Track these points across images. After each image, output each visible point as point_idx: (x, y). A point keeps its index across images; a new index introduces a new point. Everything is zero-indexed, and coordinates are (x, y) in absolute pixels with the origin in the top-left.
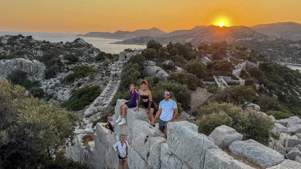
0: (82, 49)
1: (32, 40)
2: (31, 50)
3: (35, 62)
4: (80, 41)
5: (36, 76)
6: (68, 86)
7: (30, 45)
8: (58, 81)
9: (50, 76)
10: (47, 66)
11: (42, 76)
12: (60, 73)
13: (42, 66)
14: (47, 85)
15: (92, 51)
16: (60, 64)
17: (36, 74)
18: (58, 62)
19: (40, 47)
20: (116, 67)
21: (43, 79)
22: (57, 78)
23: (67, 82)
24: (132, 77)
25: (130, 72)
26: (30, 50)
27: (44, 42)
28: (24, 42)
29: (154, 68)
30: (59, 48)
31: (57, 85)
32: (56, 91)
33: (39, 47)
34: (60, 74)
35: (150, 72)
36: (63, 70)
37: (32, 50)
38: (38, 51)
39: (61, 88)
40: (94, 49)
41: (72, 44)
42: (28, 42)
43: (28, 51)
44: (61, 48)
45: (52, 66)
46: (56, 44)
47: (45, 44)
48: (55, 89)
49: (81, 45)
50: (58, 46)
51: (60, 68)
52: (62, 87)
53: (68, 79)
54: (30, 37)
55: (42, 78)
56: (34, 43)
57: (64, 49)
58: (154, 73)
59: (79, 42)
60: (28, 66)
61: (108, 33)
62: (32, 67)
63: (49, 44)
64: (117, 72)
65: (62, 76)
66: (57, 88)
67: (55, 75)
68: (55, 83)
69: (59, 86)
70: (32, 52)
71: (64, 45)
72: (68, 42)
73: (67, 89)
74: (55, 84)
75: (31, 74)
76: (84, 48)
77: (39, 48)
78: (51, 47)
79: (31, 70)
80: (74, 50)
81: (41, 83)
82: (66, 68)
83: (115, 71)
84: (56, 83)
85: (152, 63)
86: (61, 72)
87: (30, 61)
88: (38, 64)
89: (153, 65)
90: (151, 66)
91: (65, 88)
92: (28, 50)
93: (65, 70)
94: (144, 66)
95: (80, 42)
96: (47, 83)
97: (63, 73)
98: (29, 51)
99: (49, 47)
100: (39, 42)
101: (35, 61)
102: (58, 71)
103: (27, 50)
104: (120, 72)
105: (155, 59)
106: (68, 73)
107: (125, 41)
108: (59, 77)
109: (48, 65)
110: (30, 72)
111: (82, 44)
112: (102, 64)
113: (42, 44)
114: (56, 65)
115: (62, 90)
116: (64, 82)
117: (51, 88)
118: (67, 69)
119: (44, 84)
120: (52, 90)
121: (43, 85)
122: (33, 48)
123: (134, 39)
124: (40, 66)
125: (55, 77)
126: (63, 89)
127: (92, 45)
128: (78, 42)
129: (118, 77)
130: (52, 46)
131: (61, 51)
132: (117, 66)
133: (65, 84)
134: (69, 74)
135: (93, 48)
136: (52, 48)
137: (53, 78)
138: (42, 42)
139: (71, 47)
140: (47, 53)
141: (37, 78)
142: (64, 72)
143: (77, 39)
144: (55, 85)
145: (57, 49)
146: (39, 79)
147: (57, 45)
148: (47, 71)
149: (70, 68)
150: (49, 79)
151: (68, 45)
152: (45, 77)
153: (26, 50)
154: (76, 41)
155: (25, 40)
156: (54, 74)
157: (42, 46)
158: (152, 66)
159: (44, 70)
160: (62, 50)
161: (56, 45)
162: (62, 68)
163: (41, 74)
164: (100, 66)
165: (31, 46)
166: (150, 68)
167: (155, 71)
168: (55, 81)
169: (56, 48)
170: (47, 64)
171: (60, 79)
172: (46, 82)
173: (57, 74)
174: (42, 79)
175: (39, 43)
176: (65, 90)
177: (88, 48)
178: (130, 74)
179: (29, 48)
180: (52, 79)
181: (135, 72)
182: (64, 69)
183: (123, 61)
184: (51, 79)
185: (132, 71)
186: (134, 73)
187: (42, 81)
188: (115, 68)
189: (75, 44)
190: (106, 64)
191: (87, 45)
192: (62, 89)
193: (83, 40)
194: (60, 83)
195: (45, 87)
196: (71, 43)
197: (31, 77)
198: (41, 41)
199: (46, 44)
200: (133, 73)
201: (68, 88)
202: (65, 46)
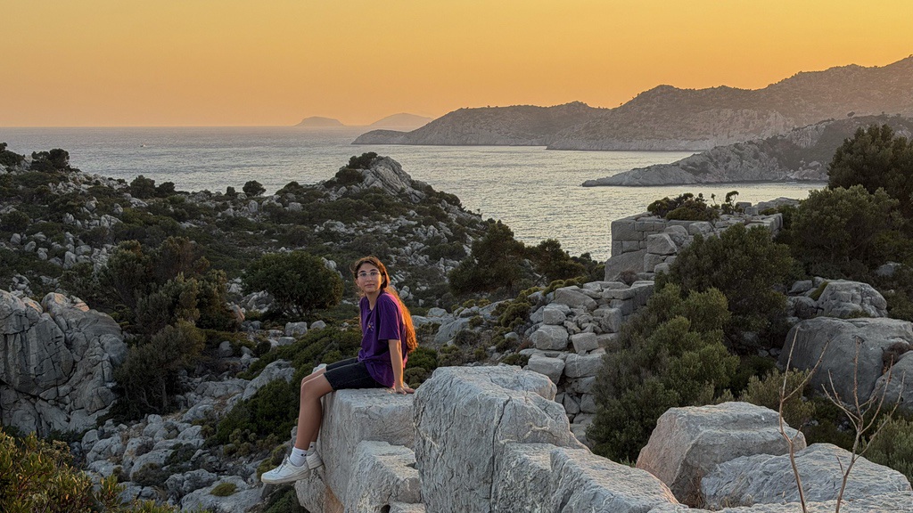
0: (387, 229)
1: (65, 179)
2: (56, 245)
3: (56, 310)
4: (377, 174)
5: (58, 401)
6: (250, 467)
7: (54, 208)
8: (191, 435)
9: (145, 400)
10: (134, 332)
11: (97, 401)
12: (207, 380)
13: (99, 333)
14: (119, 462)
15: (450, 239)
16: (216, 321)
17: (62, 389)
18: (200, 306)
19: (115, 220)
20: (571, 325)
21: (101, 421)
22: (189, 414)
23: (245, 437)
24: (668, 387)
25: (657, 349)
26: (49, 247)
27: (142, 187)
28: (16, 193)
29: (860, 333)
30: (233, 223)
31: (180, 457)
32: (170, 501)
33: (106, 221)
34: (211, 384)
35: (833, 363)
36: (232, 361)
37: (61, 241)
38: (100, 247)
39: (204, 474)
40: (472, 223)
41: (317, 196)
42: (40, 193)
43: (35, 253)
44: (249, 226)
45: (160, 334)
46: (218, 197)
47: (144, 204)
48: (164, 488)
49: (378, 204)
50: (230, 211)
51: (213, 344)
52: (214, 471)
53: (253, 420)
54: (57, 159)
55: (96, 416)
56: (75, 195)
57: (270, 234)
58: (862, 371)
59: (370, 178)
60: (12, 331)
61: (576, 111)
62: (39, 338)
63: (173, 202)
64: (576, 357)
65: (224, 398)
66: (178, 476)
67: (180, 397)
68: (172, 443)
69: (196, 466)
70: (61, 255)
71: (270, 207)
72: (294, 184)
73: (241, 483)
74: (170, 452)
75: (28, 391)
76: (403, 221)
77: (104, 229)
78: (181, 218)
79: (33, 358)
80: (334, 237)
81: (84, 445)
82: (249, 346)
83: (562, 354)
84: (176, 447)
85: (853, 298)
86: (216, 372)
87: (31, 302)
88: (78, 323)
89: (856, 306)
90: (843, 316)
91: (227, 479)
92: (39, 244)
93: (245, 357)
94: (791, 319)
95: (378, 184)
96: (120, 445)
97: (229, 382)
98: (42, 252)
99: (169, 221)
100: (109, 192)
101: (58, 300)
102: (199, 369)
103: (30, 246)
104: (593, 361)
105: (888, 268)
106: (260, 381)
107: (698, 161)
108: (203, 405)
109: (139, 325)
110: (24, 373)
111: (389, 192)
112: (486, 312)
113: (126, 204)
114: (187, 325)
115: (208, 490)
116: (224, 441)
117: (142, 481)
118: (256, 353)
119: (103, 454)
120: (148, 490)
121: (96, 459)
122: (72, 229)
123: (772, 142)
124: (90, 333)
125: (174, 407)
126: (216, 484)
127: (454, 200)
128: (361, 179)
129: (579, 395)
130: (193, 213)
131: (249, 249)
132: (582, 314)
133: (231, 452)
134: (266, 383)
135: (459, 220)
136: (187, 225)
137: (163, 413)
138: (127, 189)
139: (310, 219)
140: (133, 248)
141: (63, 418)
142: (234, 373)
143: (355, 162)
144: (169, 461)
145: (220, 237)
146: (79, 421)
147: (225, 207)
148: (126, 366)
149: (274, 342)
150: (137, 419)
151: (296, 206)
152: (115, 406)
153: (23, 243)
154: (348, 176)
155: (21, 179)
156: (174, 388)
157: (124, 218)
158: (856, 314)
159: (111, 360)
160: (255, 241)
161: (217, 209)
162: (225, 346)
163: (89, 389)
164: (475, 324)
165: (60, 219)
166: (837, 331)
167: (875, 350)
168: (173, 431)
169: (218, 225)
170: (132, 321)
171: (207, 421)
172: (117, 437)
173: (189, 390)
174: (92, 420)
175: (105, 194)
176: (225, 491)
177: (427, 223)
178: (652, 363)
179: (43, 229)
180: (155, 422)
181: (690, 348)
182: (237, 353)
183: (629, 283)
184: (151, 418)
185: (674, 342)
186: (687, 355)
187: (92, 435)
188: (561, 330)
189: (345, 195)
190: (514, 315)
191: (423, 202)
192: (209, 483)
193: (396, 167)
194: (202, 442)
195: (106, 468)
196: (313, 188)
197: (26, 406)
198: (121, 181)
199: (152, 201)
200: (679, 356)
201: (245, 477)
202: (275, 213)
